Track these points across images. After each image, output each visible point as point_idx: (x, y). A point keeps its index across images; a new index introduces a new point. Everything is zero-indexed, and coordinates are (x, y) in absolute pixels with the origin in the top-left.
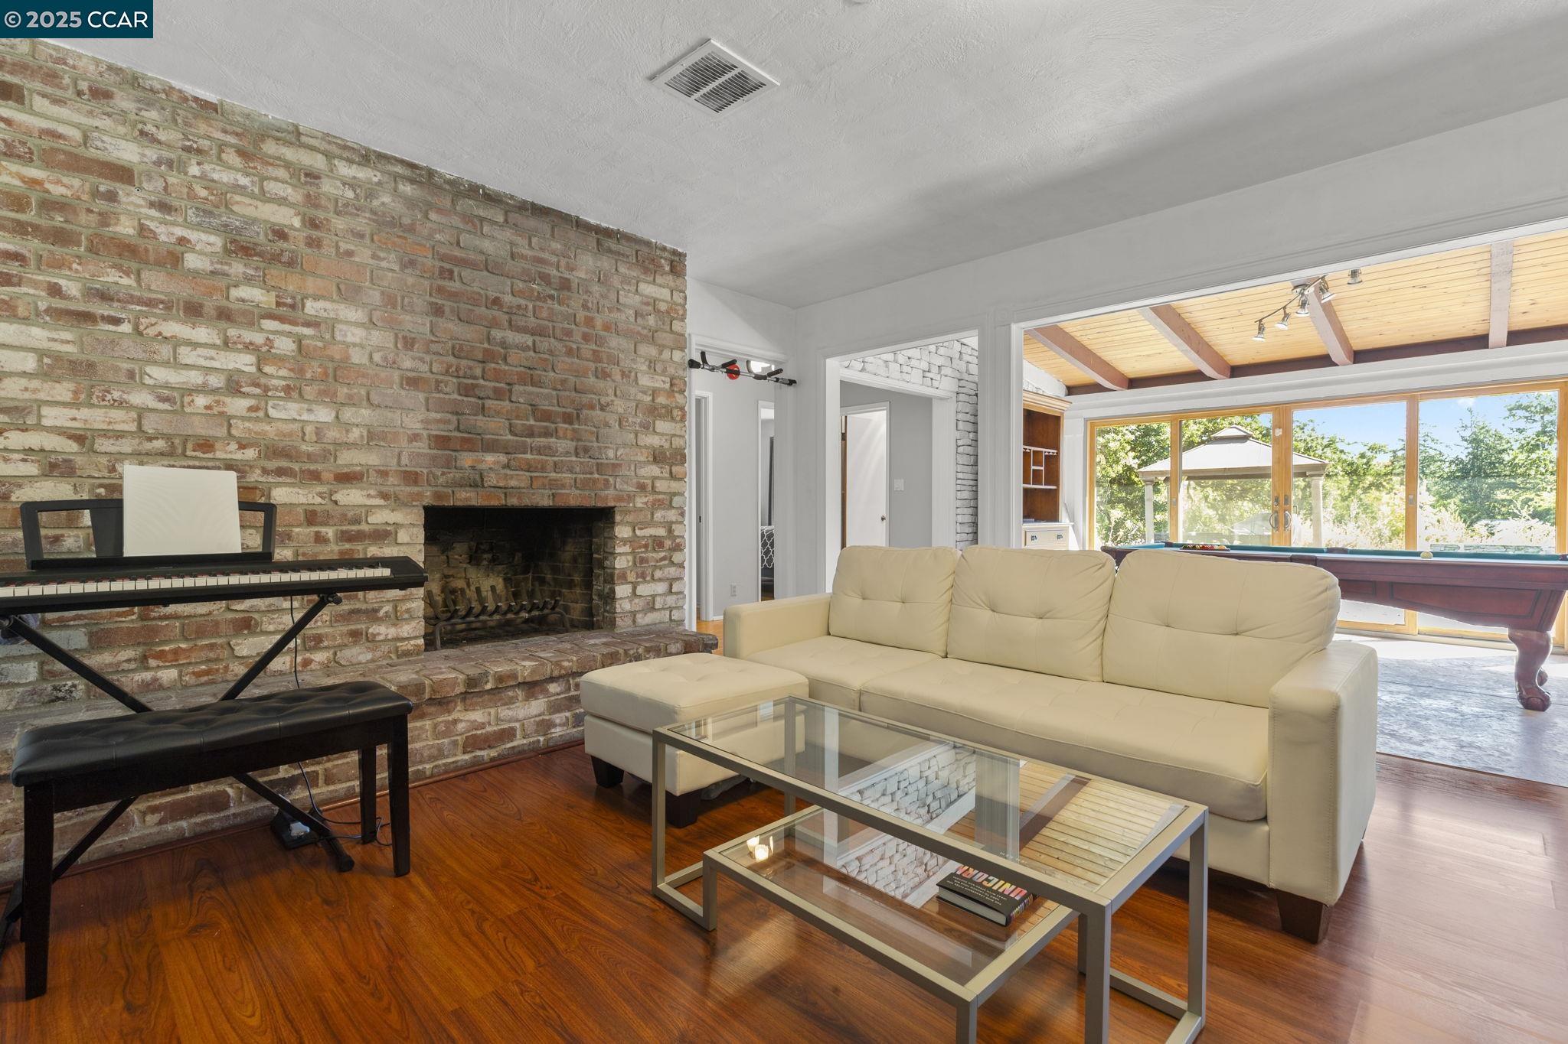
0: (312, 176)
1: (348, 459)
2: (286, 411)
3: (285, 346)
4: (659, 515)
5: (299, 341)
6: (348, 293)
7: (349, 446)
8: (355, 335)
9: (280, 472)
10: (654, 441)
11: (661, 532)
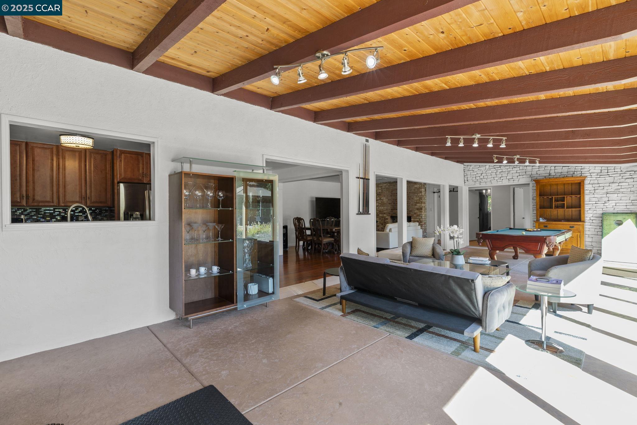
0: (382, 186)
1: (384, 212)
2: (380, 208)
3: (380, 202)
4: (418, 217)
5: (381, 201)
6: (384, 196)
7: (384, 210)
8: (385, 200)
9: (380, 213)
10: (417, 207)
11: (418, 220)
